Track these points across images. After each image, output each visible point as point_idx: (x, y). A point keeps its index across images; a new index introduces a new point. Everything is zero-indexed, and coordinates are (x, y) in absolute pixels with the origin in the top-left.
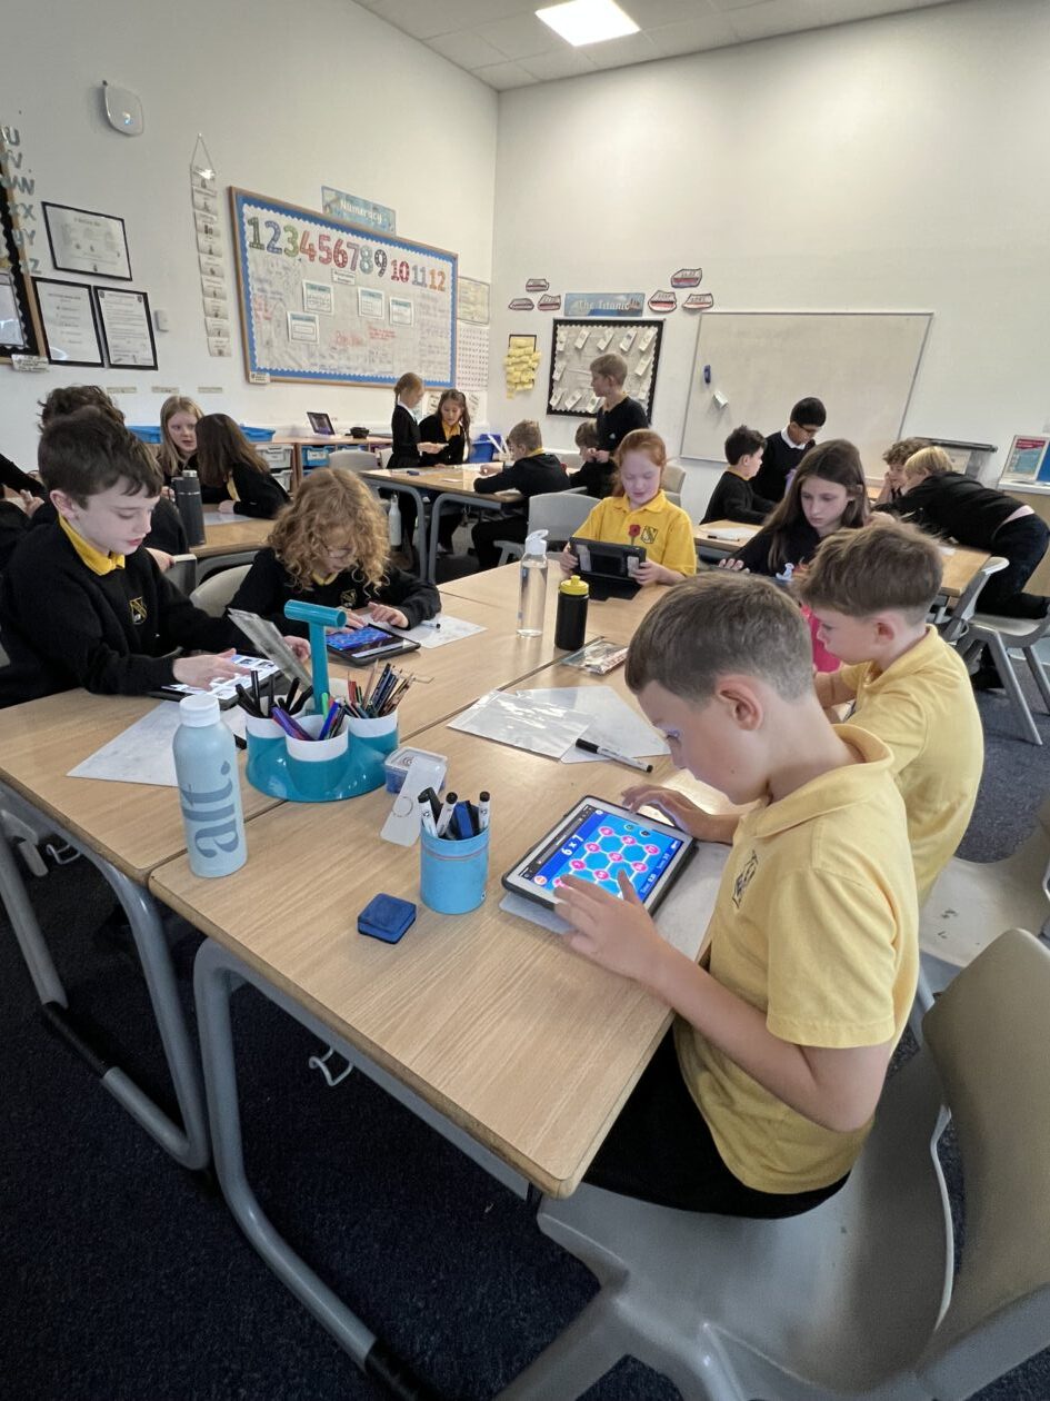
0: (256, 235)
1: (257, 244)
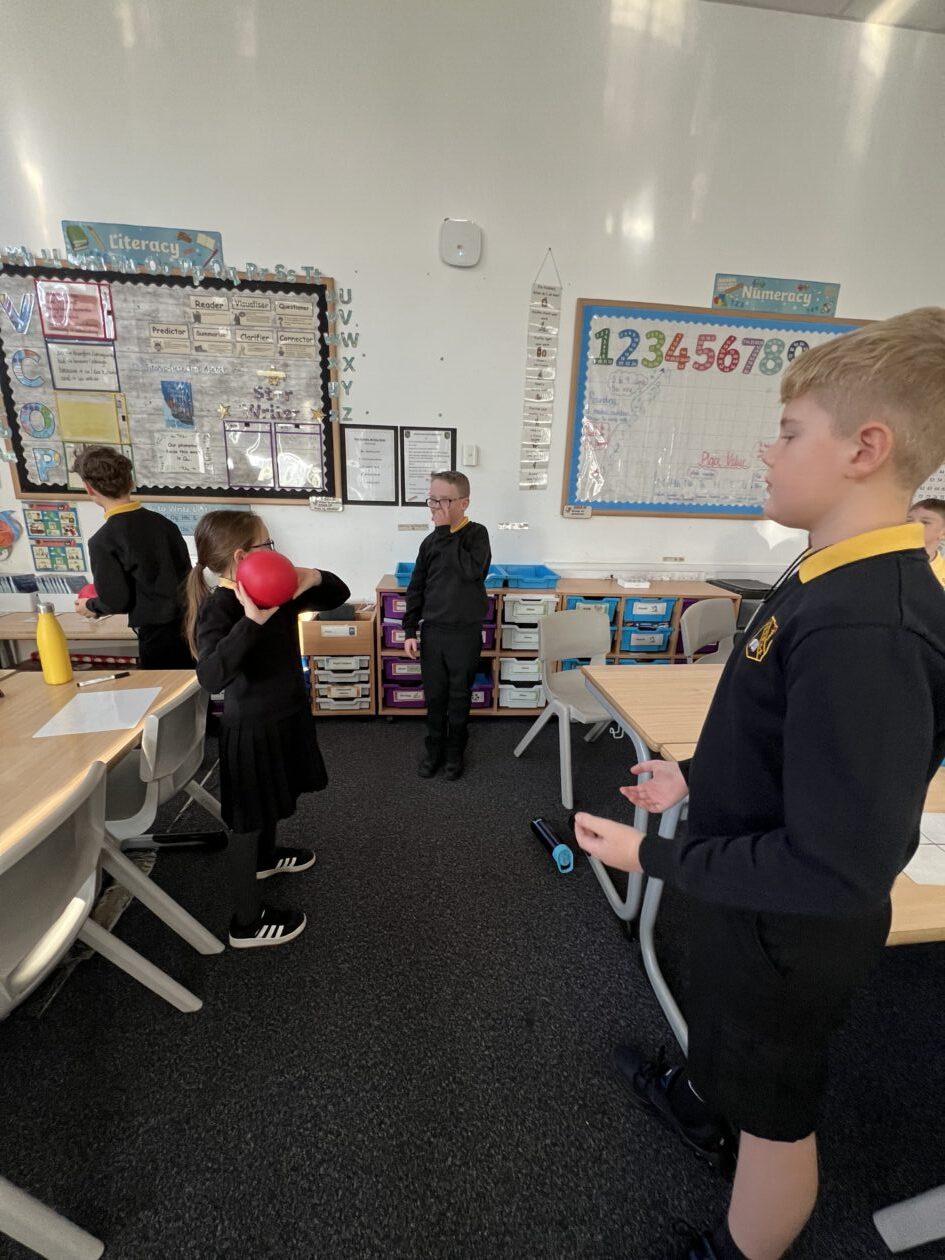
0: (605, 350)
1: (605, 359)
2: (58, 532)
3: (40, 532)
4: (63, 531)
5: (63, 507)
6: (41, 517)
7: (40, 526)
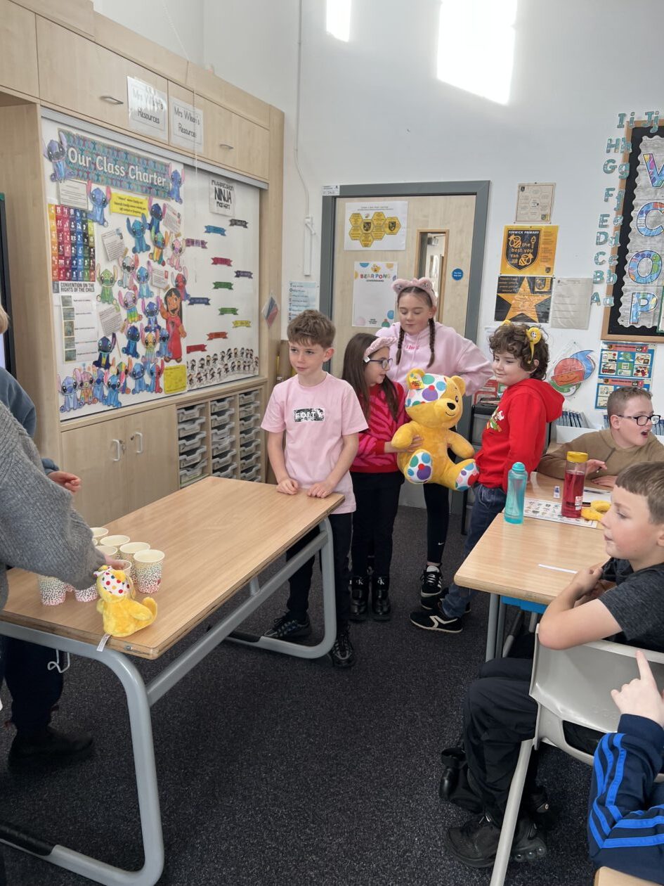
2: (629, 372)
3: (612, 371)
4: (635, 372)
5: (643, 348)
6: (616, 358)
7: (613, 366)
